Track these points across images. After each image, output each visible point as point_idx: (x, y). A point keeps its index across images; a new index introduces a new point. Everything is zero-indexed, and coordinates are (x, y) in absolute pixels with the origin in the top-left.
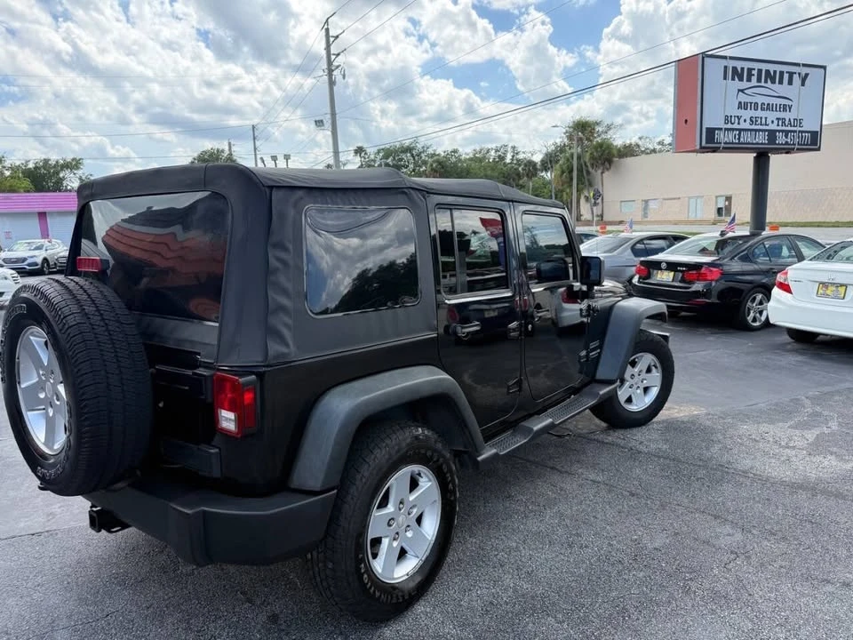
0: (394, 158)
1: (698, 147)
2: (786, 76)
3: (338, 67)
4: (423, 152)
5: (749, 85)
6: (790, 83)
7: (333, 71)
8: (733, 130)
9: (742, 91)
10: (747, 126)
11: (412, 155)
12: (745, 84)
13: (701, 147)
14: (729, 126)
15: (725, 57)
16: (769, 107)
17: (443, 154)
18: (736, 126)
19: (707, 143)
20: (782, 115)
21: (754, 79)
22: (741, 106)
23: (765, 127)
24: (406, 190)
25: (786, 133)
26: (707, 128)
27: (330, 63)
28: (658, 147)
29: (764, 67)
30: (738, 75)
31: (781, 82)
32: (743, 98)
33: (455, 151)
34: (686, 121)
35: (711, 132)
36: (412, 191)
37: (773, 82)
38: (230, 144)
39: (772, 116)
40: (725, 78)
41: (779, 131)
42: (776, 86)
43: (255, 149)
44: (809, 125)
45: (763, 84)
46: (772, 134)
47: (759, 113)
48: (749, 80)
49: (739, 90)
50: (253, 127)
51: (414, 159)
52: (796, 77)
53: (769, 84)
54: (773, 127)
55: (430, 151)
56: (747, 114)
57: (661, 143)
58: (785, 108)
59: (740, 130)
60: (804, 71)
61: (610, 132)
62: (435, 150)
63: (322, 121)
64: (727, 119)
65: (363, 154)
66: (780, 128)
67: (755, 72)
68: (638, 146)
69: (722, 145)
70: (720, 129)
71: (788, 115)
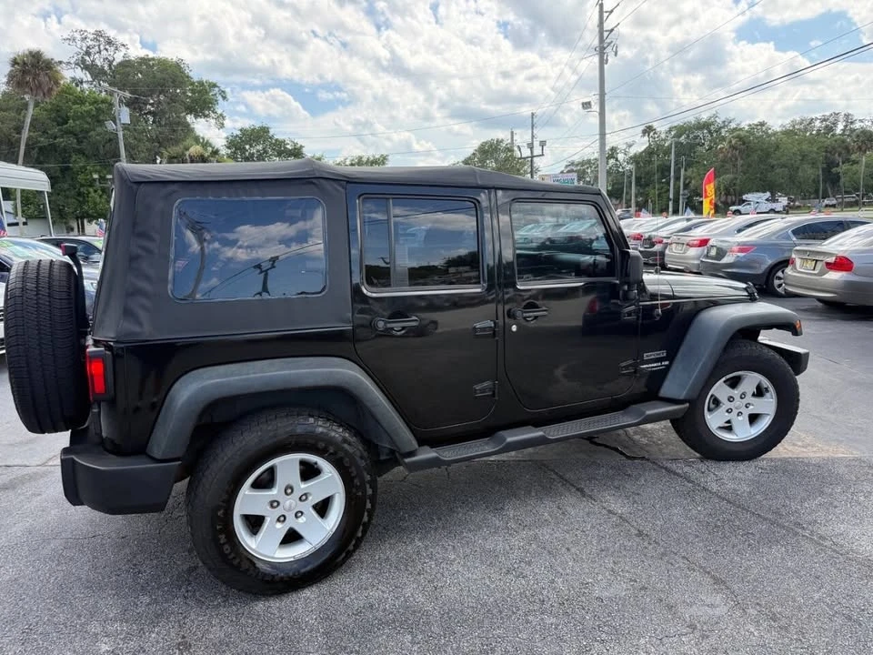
0: (688, 136)
3: (609, 44)
4: (723, 127)
7: (605, 49)
11: (710, 132)
17: (747, 128)
24: (314, 181)
27: (602, 40)
33: (762, 124)
36: (322, 181)
38: (512, 133)
50: (533, 114)
51: (712, 136)
55: (733, 125)
62: (738, 125)
63: (589, 103)
65: (652, 134)
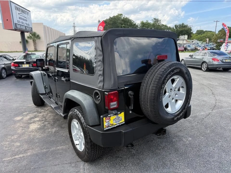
1: (14, 29)
2: (25, 12)
5: (20, 12)
6: (26, 14)
9: (19, 14)
10: (21, 24)
14: (18, 23)
15: (14, 3)
16: (24, 20)
18: (19, 24)
19: (15, 27)
25: (28, 27)
29: (23, 9)
30: (17, 9)
34: (7, 20)
35: (16, 24)
39: (25, 22)
40: (16, 9)
42: (24, 14)
44: (30, 26)
45: (22, 13)
46: (26, 27)
52: (27, 12)
53: (23, 13)
54: (25, 25)
56: (21, 21)
58: (26, 20)
59: (21, 25)
60: (28, 11)
64: (18, 21)
67: (20, 9)
69: (18, 29)
70: (17, 24)
71: (27, 23)
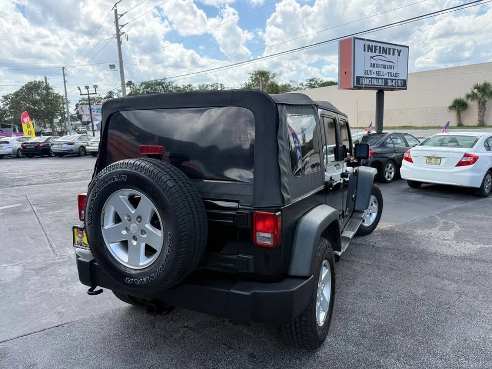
0: (152, 89)
1: (352, 87)
2: (392, 51)
3: (123, 33)
4: (170, 85)
5: (375, 54)
6: (393, 54)
7: (120, 35)
8: (369, 78)
9: (372, 57)
10: (374, 76)
11: (163, 87)
12: (373, 54)
13: (354, 87)
14: (367, 76)
15: (364, 40)
16: (384, 67)
17: (182, 87)
18: (370, 76)
19: (357, 84)
20: (390, 71)
21: (377, 51)
22: (372, 65)
23: (383, 77)
25: (392, 80)
26: (357, 77)
27: (118, 30)
28: (300, 87)
29: (382, 45)
30: (370, 49)
31: (389, 54)
32: (373, 61)
33: (190, 86)
34: (346, 72)
35: (359, 78)
37: (386, 54)
38: (46, 78)
39: (386, 71)
40: (364, 51)
41: (389, 79)
42: (387, 56)
43: (65, 82)
44: (402, 77)
45: (381, 54)
46: (386, 80)
47: (380, 69)
48: (375, 52)
49: (371, 57)
50: (63, 68)
51: (164, 89)
52: (396, 51)
53: (384, 55)
54: (386, 77)
55: (174, 85)
56: (375, 70)
57: (301, 84)
58: (391, 67)
59: (372, 78)
60: (400, 48)
61: (275, 78)
62: (176, 85)
63: (114, 65)
64: (366, 72)
65: (132, 86)
66: (389, 77)
67: (378, 48)
68: (289, 85)
69: (364, 86)
70: (363, 77)
71: (392, 71)
